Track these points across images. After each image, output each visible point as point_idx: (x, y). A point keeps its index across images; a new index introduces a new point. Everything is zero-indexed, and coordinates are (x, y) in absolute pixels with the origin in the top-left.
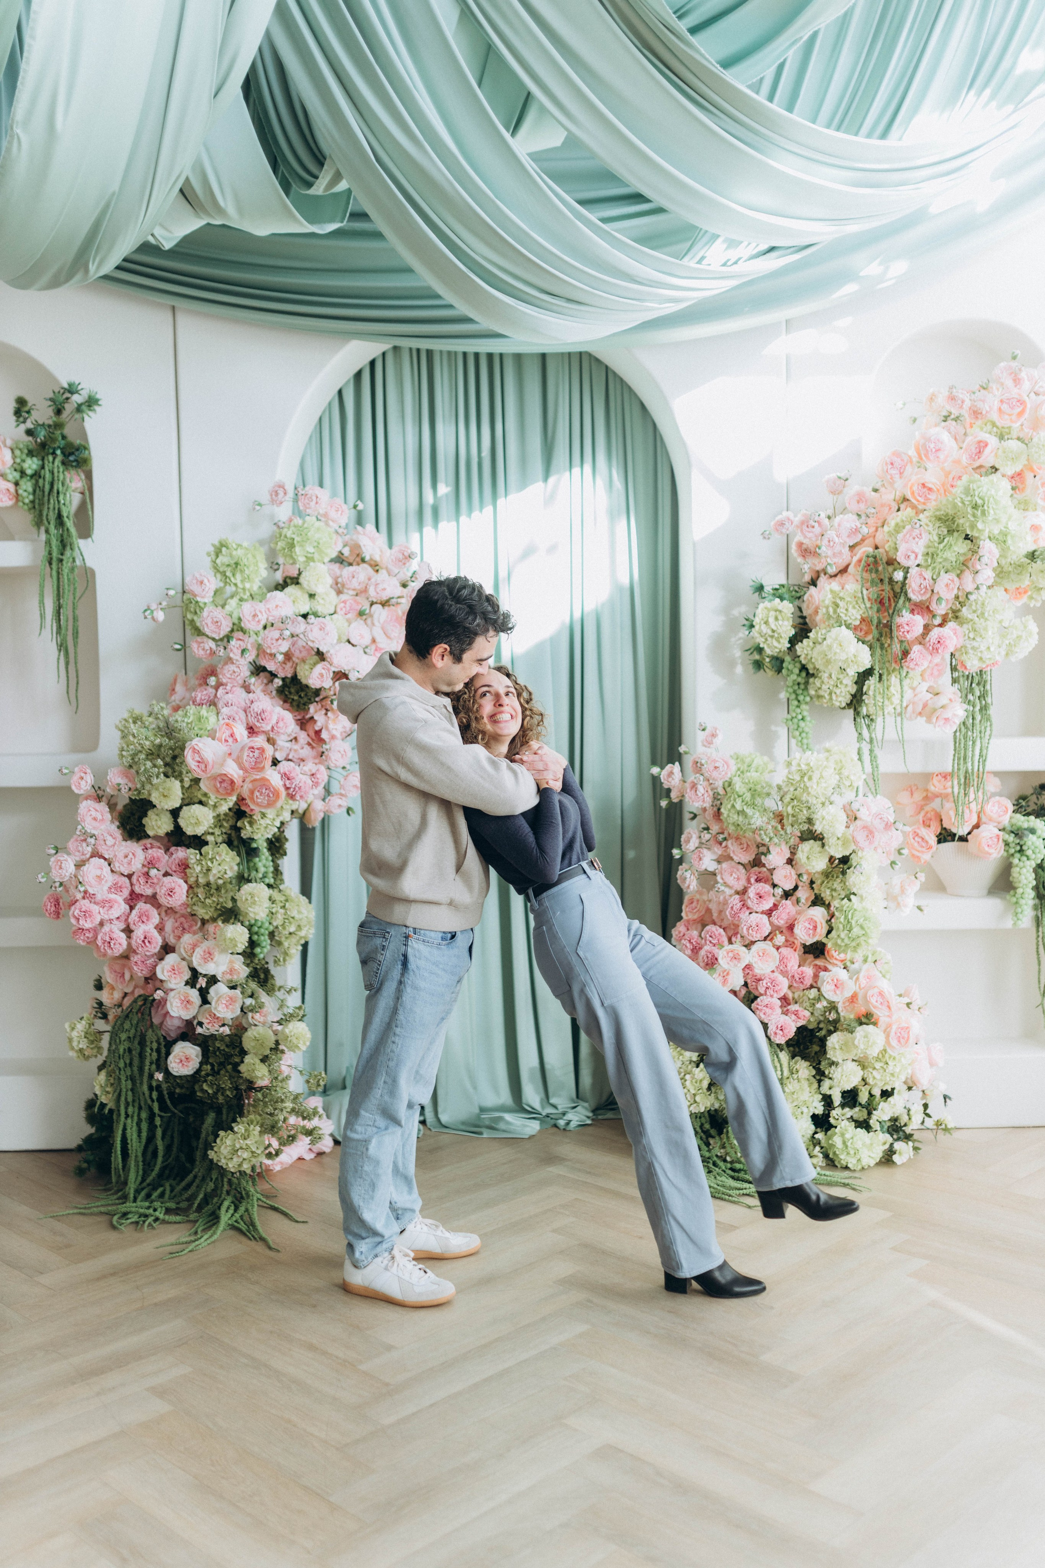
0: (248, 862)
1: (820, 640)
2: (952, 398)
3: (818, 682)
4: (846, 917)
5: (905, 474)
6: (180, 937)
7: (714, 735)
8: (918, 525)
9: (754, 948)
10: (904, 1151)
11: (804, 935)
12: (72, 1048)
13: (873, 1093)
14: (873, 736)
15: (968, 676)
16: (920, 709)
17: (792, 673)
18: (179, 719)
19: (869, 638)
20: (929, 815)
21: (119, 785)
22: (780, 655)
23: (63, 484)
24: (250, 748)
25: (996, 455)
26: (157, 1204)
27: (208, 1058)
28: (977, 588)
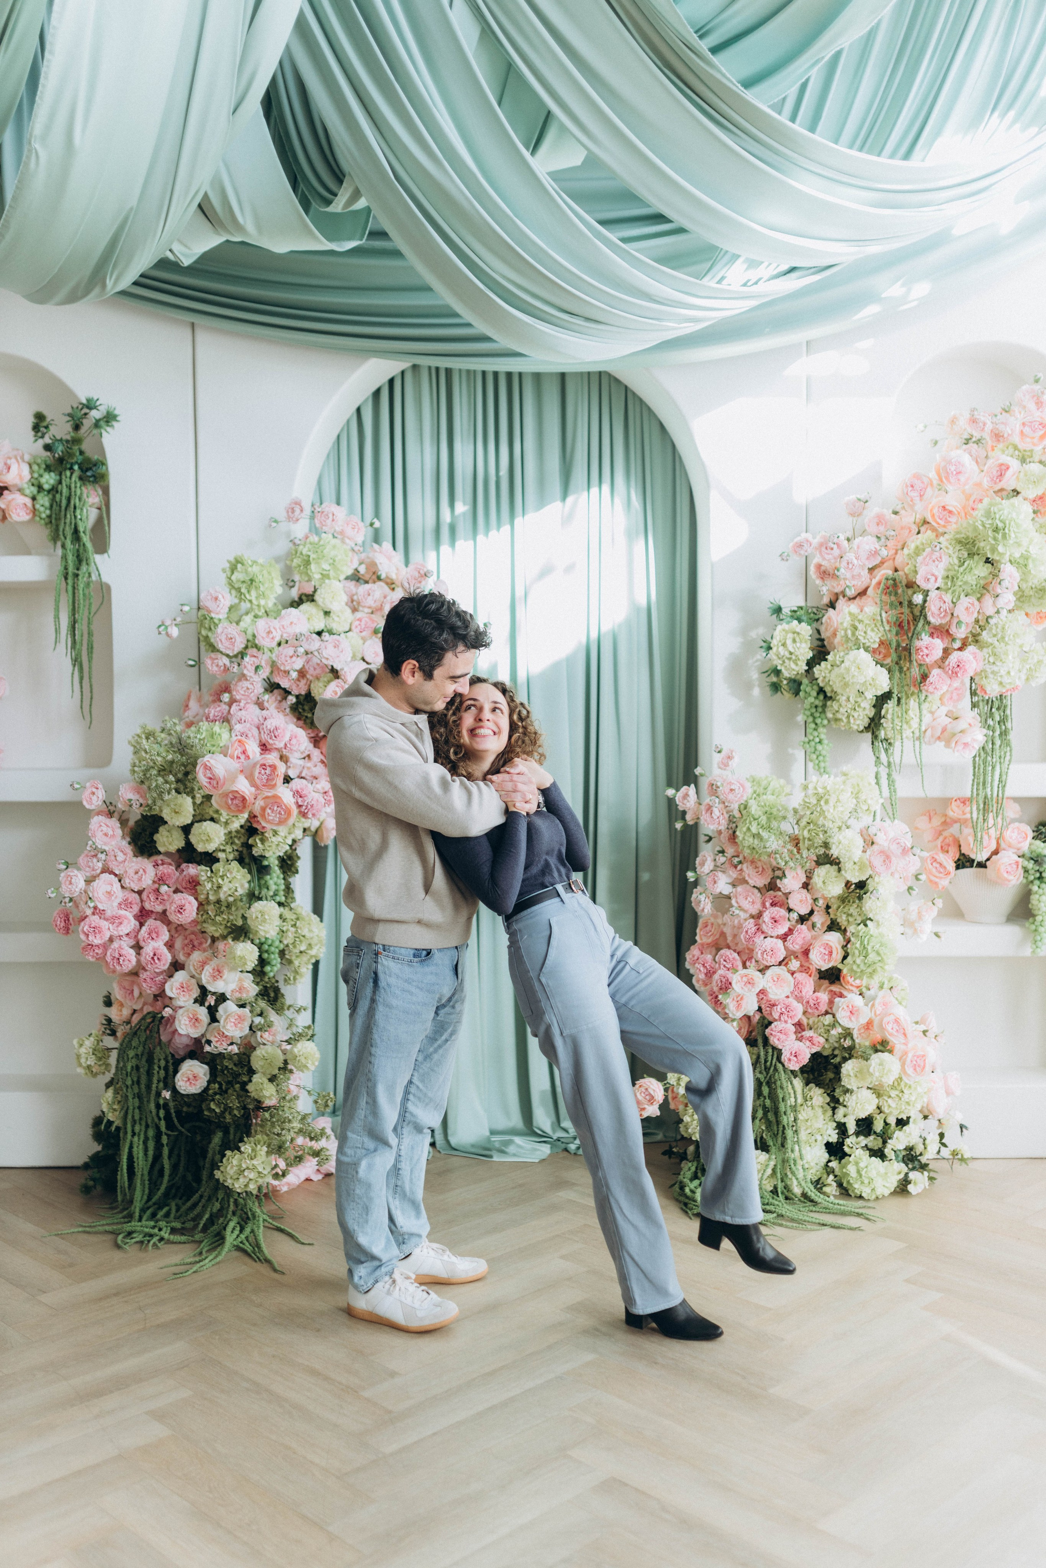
0: (259, 879)
1: (838, 663)
2: (974, 421)
3: (835, 705)
4: (861, 944)
5: (925, 497)
6: (189, 955)
7: (730, 758)
8: (938, 548)
9: (769, 973)
10: (919, 1181)
11: (819, 961)
12: (80, 1065)
13: (888, 1121)
14: (891, 760)
15: (988, 701)
16: (938, 734)
17: (810, 695)
18: (192, 735)
19: (888, 661)
20: (947, 841)
21: (130, 800)
22: (798, 677)
23: (80, 499)
24: (261, 765)
25: (1018, 478)
26: (162, 1224)
27: (216, 1076)
28: (998, 612)
